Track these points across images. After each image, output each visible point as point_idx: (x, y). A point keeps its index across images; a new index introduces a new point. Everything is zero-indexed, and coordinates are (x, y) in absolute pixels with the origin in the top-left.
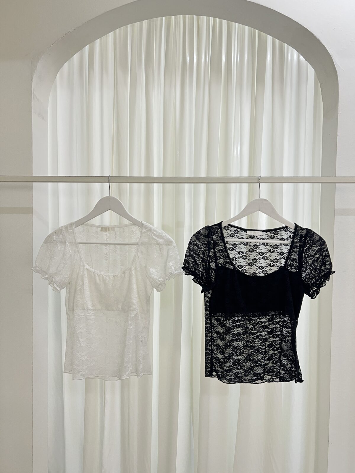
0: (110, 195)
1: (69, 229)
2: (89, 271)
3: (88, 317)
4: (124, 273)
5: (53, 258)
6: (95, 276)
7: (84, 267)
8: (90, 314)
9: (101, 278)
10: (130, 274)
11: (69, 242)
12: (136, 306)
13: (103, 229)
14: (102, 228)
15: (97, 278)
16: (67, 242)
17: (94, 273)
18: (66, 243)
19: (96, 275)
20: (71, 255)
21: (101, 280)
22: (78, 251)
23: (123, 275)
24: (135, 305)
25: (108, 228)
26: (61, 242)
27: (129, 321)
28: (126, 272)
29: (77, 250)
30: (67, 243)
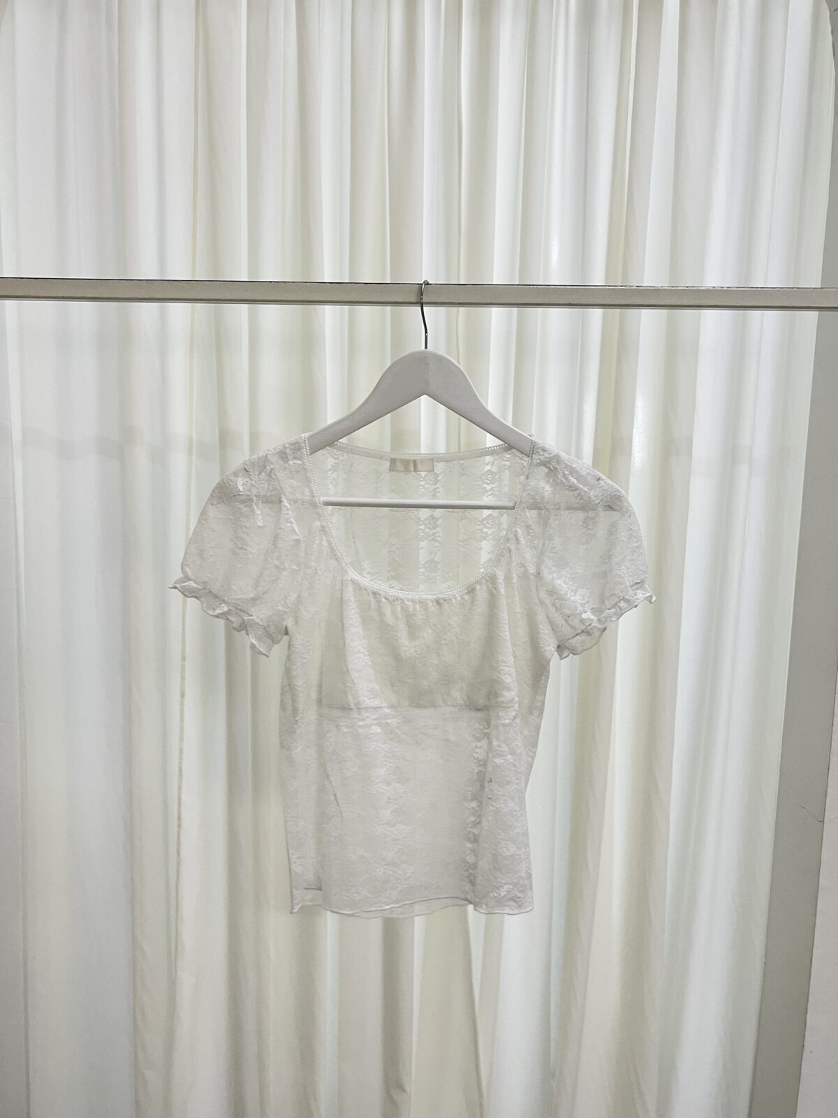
0: (426, 347)
1: (290, 457)
2: (360, 588)
3: (361, 731)
4: (471, 591)
5: (241, 548)
6: (379, 602)
7: (345, 578)
8: (368, 722)
9: (399, 609)
10: (492, 595)
11: (289, 501)
12: (513, 693)
13: (398, 463)
14: (393, 461)
15: (388, 611)
16: (284, 499)
17: (374, 593)
18: (280, 501)
19: (384, 600)
20: (297, 541)
21: (400, 615)
22: (322, 526)
23: (466, 597)
24: (509, 689)
25: (414, 461)
26: (267, 500)
27: (494, 739)
28: (478, 587)
29: (318, 524)
30: (285, 503)
